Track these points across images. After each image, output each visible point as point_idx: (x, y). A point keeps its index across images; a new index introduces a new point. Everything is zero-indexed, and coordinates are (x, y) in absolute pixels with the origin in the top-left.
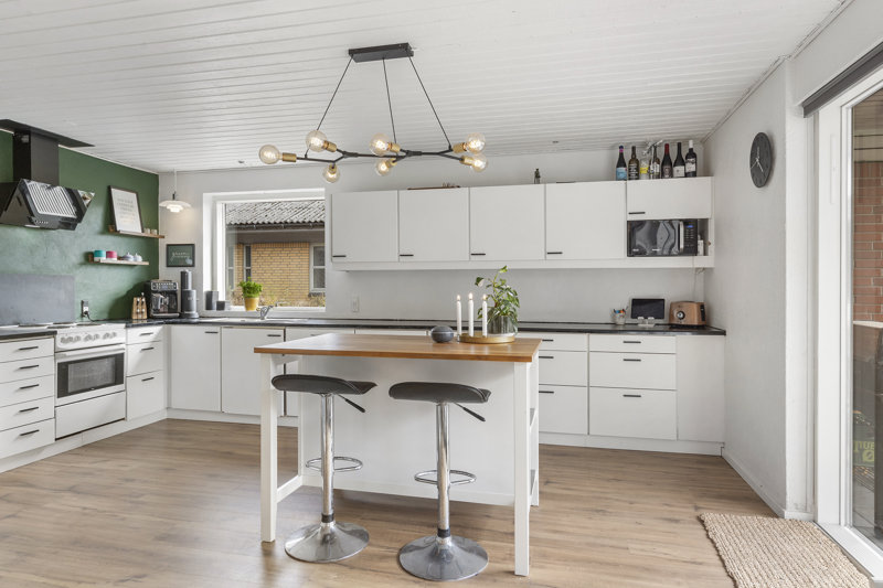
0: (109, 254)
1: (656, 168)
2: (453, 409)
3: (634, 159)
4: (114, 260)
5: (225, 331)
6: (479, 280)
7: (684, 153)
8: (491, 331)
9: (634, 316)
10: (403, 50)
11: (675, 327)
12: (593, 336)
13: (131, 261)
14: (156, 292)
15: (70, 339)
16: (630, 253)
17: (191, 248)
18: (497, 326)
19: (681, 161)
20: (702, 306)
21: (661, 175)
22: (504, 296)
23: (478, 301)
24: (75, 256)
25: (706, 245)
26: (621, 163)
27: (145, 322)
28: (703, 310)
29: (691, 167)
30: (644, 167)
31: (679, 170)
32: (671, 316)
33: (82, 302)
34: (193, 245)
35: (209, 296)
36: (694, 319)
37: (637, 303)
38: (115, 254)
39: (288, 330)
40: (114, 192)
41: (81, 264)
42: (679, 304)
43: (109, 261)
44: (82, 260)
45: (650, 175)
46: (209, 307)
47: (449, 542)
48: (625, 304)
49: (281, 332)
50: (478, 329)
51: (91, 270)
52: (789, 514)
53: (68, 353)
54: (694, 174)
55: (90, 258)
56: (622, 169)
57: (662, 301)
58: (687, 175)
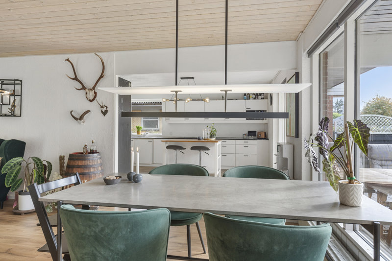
2: (203, 152)
5: (135, 140)
6: (208, 126)
8: (210, 138)
9: (248, 136)
11: (259, 138)
12: (237, 141)
18: (211, 136)
19: (260, 95)
20: (265, 133)
21: (255, 99)
22: (213, 130)
23: (207, 131)
29: (263, 97)
30: (251, 96)
31: (260, 97)
32: (258, 136)
36: (263, 137)
37: (249, 132)
39: (154, 140)
42: (260, 132)
45: (252, 98)
48: (246, 132)
49: (152, 140)
50: (207, 137)
54: (263, 99)
56: (245, 96)
57: (256, 132)
58: (262, 99)
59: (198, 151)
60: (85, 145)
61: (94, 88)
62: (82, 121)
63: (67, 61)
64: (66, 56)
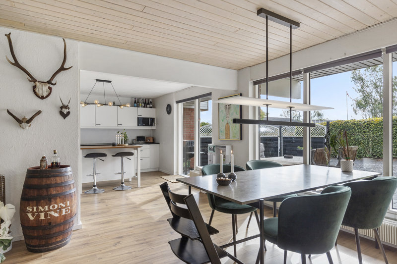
1: (143, 105)
2: (125, 158)
3: (138, 102)
6: (118, 132)
7: (149, 102)
9: (138, 141)
10: (110, 82)
11: (148, 143)
16: (138, 125)
18: (125, 142)
19: (148, 104)
20: (153, 138)
21: (144, 107)
25: (154, 124)
26: (135, 102)
28: (154, 139)
29: (151, 106)
30: (141, 104)
31: (148, 106)
32: (147, 141)
36: (152, 141)
37: (138, 137)
42: (148, 138)
45: (142, 107)
47: (124, 184)
48: (135, 138)
50: (122, 143)
52: (174, 174)
56: (136, 104)
57: (144, 137)
58: (150, 107)
59: (120, 158)
60: (44, 157)
61: (49, 82)
62: (29, 124)
63: (6, 37)
64: (7, 30)
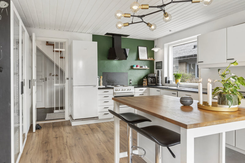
0: (137, 66)
4: (138, 68)
13: (144, 68)
14: (149, 77)
15: (117, 90)
17: (161, 63)
24: (129, 67)
27: (146, 86)
33: (130, 80)
34: (162, 62)
35: (166, 78)
38: (139, 66)
40: (139, 47)
41: (130, 69)
43: (137, 68)
44: (130, 68)
46: (166, 82)
51: (132, 71)
53: (116, 94)
55: (132, 67)
